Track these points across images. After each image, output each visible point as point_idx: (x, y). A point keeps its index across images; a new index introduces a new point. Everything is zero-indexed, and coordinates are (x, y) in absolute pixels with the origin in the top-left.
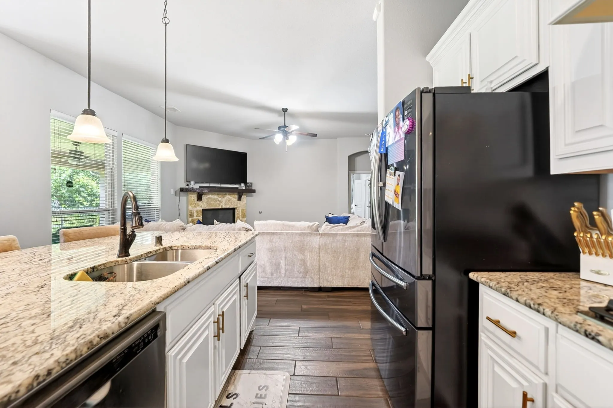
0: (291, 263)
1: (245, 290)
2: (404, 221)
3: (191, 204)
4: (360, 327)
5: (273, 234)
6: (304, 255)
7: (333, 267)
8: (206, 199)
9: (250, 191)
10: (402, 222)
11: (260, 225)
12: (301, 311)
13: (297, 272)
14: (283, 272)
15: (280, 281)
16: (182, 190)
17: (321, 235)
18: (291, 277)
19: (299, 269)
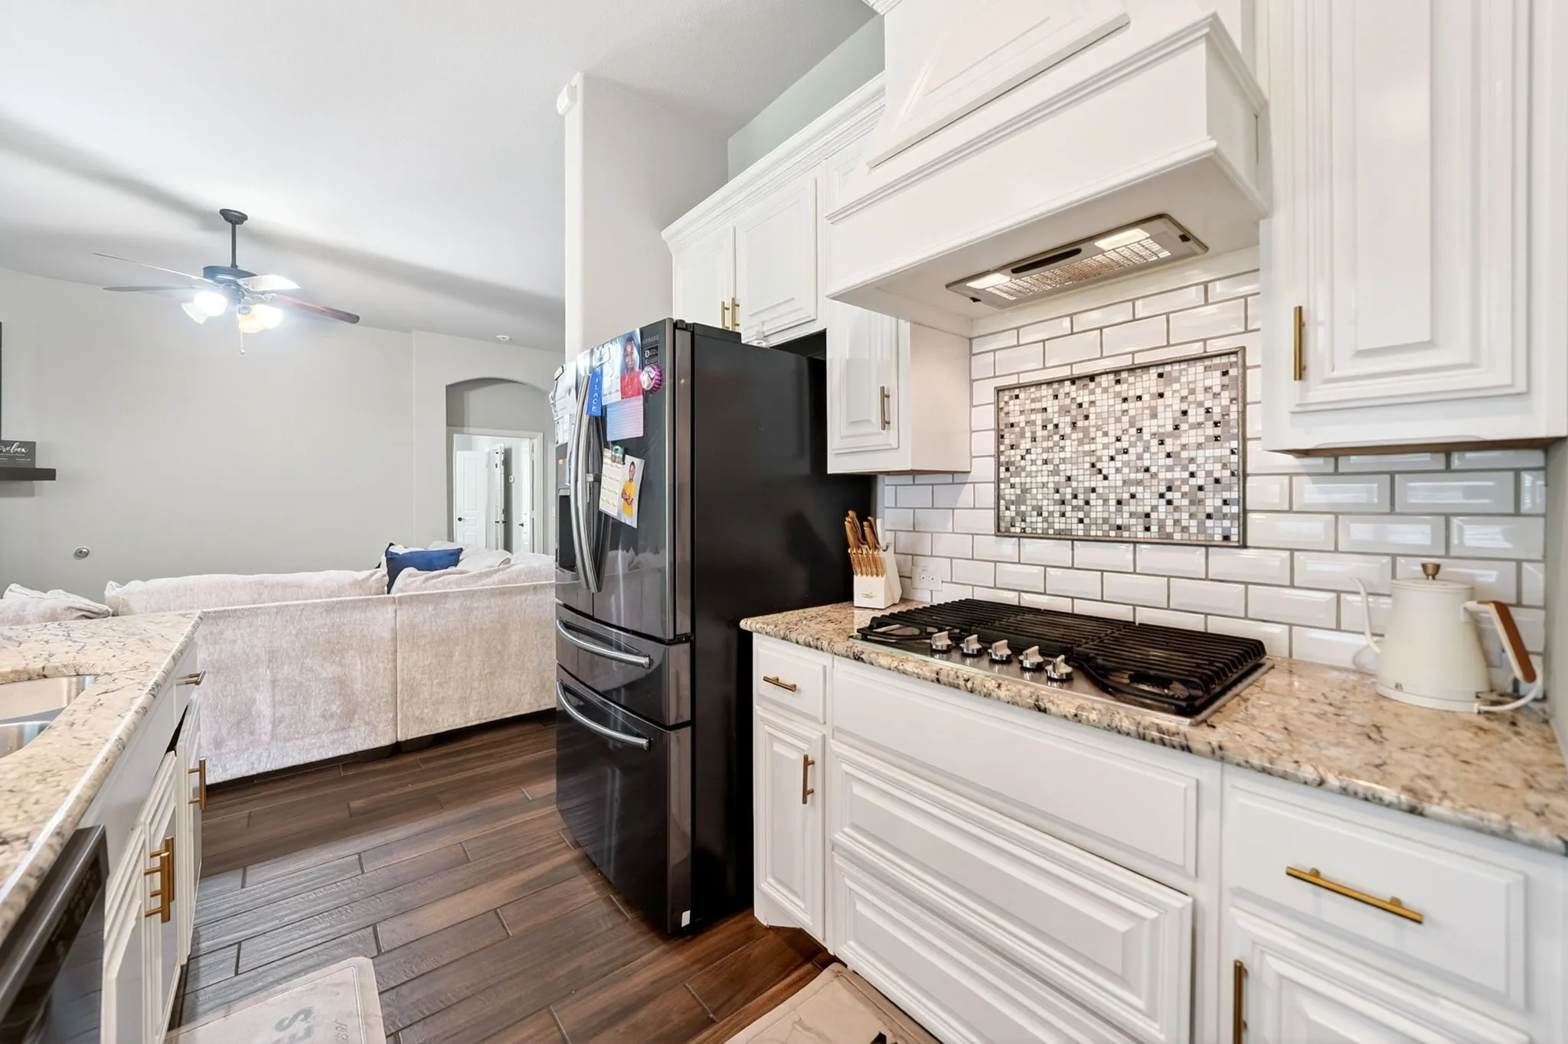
0: (295, 696)
1: (190, 783)
2: (627, 551)
4: (527, 798)
6: (341, 664)
7: (435, 682)
9: (28, 473)
10: (620, 551)
11: (140, 594)
12: (351, 816)
13: (317, 719)
14: (265, 727)
15: (253, 759)
17: (401, 601)
18: (296, 736)
19: (325, 710)
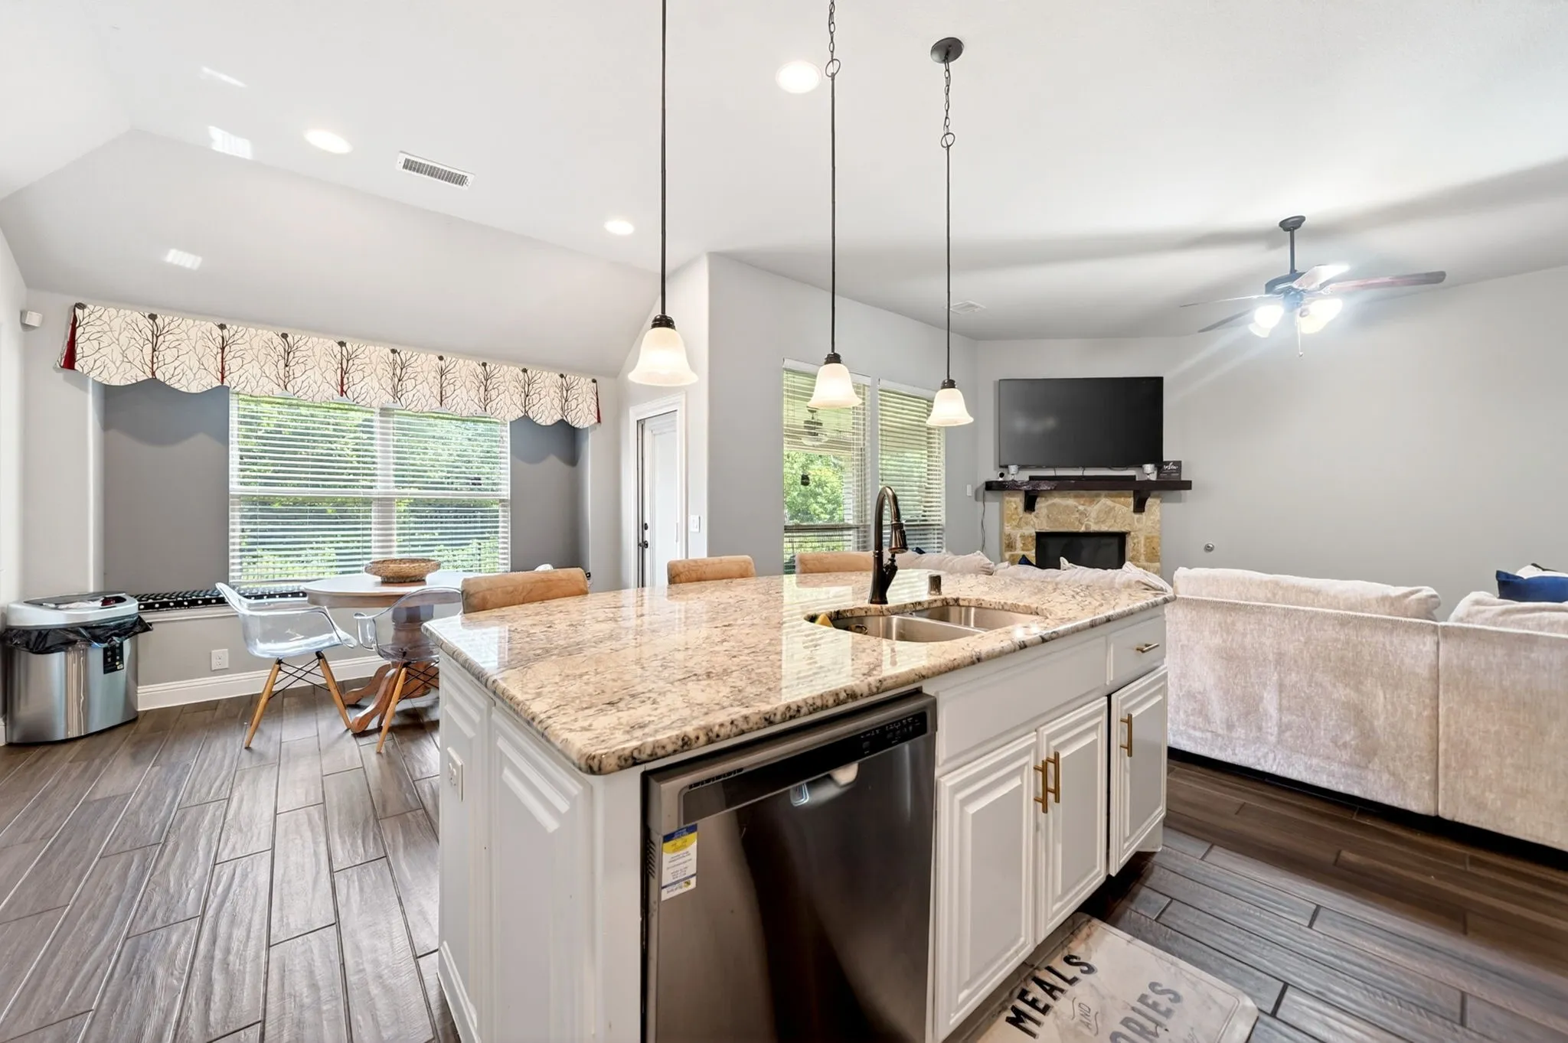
0: (1303, 708)
1: (1122, 730)
3: (1011, 518)
5: (1233, 608)
6: (1358, 690)
7: (1508, 762)
8: (1048, 507)
9: (1174, 484)
11: (1189, 580)
12: (1334, 865)
13: (1328, 742)
14: (1271, 728)
15: (1260, 754)
16: (990, 486)
18: (1303, 750)
19: (1337, 735)
